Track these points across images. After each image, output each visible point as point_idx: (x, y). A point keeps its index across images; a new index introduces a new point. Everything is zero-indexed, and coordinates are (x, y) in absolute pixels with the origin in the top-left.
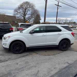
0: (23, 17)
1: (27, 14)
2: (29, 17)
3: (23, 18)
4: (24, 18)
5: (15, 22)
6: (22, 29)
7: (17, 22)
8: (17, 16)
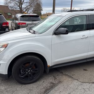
0: (19, 6)
1: (23, 2)
2: (27, 7)
3: (18, 8)
4: (21, 8)
5: (9, 14)
6: (25, 23)
7: (10, 14)
8: (10, 5)
